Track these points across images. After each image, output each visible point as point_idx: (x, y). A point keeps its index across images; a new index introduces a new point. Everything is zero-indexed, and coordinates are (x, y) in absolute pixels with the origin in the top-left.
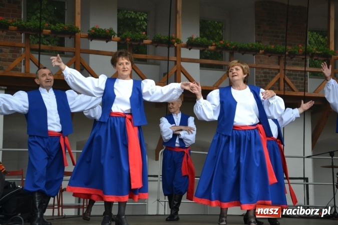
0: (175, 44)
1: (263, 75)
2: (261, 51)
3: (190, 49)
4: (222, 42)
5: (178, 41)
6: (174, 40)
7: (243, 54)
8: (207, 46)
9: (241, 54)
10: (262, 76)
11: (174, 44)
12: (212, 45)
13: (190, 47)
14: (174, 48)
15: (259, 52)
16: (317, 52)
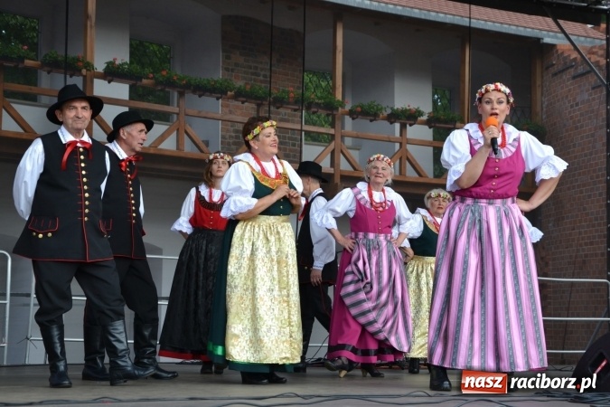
0: (84, 71)
1: (233, 134)
2: (229, 93)
3: (109, 82)
4: (164, 73)
5: (89, 66)
6: (81, 64)
7: (200, 96)
8: (140, 78)
9: (197, 96)
10: (230, 137)
11: (80, 71)
12: (148, 78)
13: (110, 78)
14: (81, 78)
15: (226, 94)
16: (317, 101)
